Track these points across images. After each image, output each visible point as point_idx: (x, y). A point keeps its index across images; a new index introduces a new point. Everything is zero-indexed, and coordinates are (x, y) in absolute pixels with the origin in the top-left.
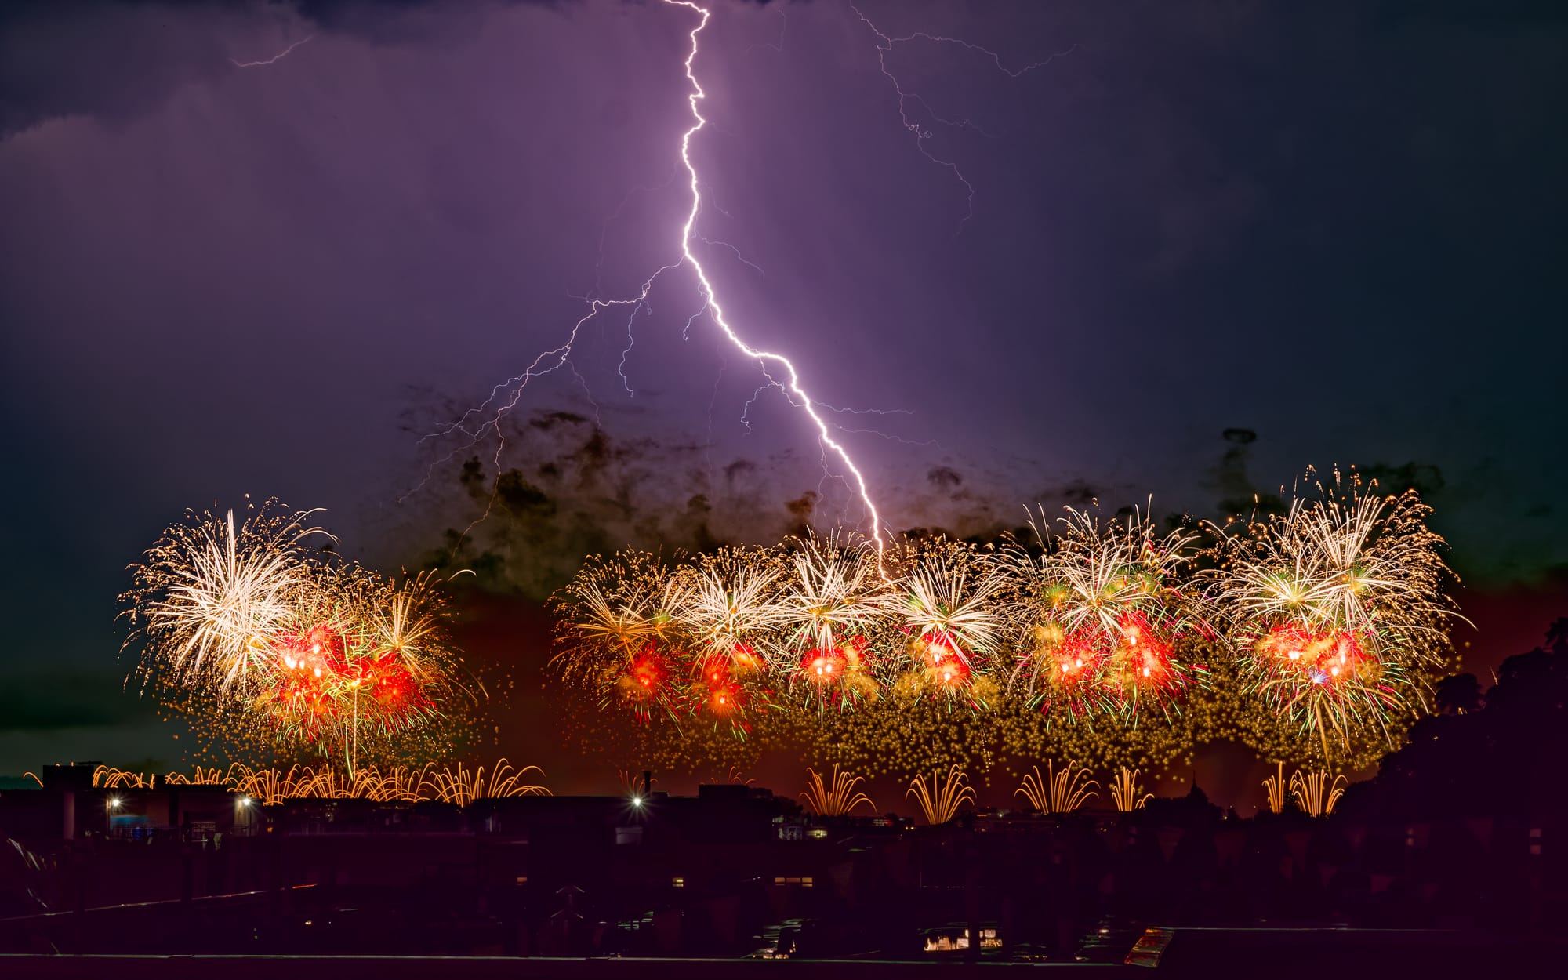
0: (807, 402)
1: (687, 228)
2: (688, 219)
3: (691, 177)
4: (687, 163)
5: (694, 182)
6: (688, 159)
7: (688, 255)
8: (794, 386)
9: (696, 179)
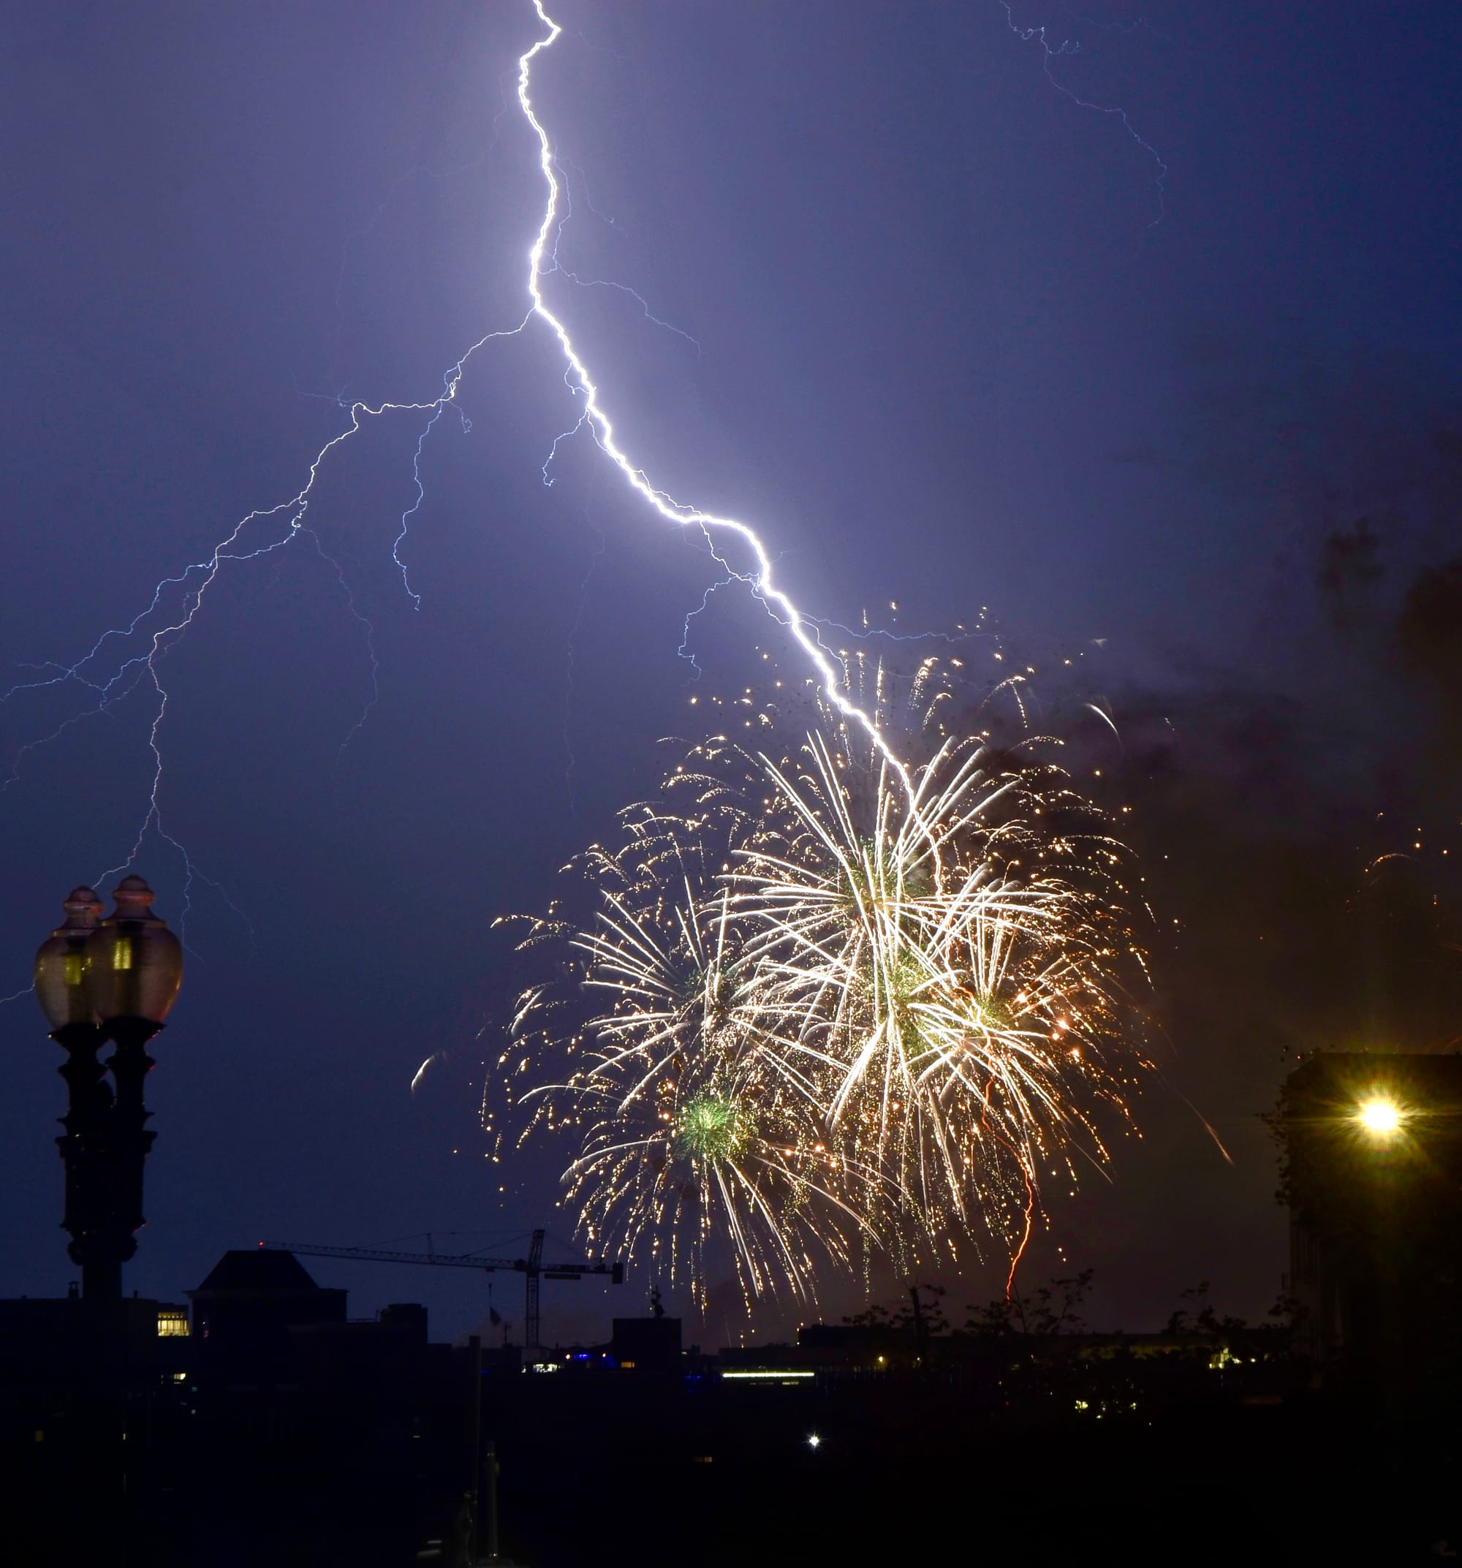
0: (795, 620)
1: (536, 253)
2: (537, 234)
3: (540, 146)
4: (530, 114)
5: (546, 157)
6: (532, 108)
7: (540, 308)
8: (765, 583)
9: (551, 149)
